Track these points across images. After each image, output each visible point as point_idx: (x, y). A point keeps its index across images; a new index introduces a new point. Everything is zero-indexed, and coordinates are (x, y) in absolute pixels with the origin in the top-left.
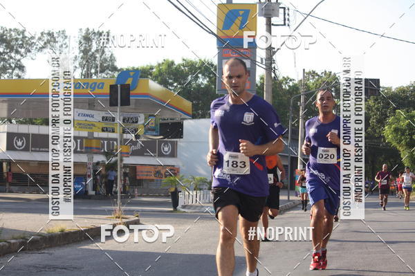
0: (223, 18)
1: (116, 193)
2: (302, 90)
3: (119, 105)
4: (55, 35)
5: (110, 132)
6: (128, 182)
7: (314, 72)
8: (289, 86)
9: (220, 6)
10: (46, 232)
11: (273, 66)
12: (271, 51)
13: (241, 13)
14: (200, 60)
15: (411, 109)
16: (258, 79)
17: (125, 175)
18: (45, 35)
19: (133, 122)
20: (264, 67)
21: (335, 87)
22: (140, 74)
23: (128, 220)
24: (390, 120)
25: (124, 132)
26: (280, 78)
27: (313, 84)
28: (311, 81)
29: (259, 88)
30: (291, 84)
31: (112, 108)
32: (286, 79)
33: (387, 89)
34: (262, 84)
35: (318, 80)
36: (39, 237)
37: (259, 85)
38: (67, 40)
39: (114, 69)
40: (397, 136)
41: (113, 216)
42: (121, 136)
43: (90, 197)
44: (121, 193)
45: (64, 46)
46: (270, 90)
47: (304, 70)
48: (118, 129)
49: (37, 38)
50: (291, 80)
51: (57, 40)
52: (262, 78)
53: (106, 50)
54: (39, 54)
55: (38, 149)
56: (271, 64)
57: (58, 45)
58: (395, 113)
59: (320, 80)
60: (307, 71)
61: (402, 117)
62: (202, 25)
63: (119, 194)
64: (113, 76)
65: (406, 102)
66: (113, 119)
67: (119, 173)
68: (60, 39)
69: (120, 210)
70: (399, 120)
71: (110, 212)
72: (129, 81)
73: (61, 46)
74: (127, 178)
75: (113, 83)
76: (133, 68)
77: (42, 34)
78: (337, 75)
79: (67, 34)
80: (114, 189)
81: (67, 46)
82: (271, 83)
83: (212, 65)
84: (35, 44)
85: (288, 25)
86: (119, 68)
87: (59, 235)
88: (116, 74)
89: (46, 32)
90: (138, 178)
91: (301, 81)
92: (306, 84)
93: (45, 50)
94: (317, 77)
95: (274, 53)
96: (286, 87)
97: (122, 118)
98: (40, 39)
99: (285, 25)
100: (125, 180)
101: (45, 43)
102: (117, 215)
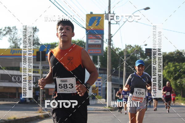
0: (89, 20)
1: (39, 101)
2: (125, 54)
3: (41, 60)
4: (11, 28)
5: (36, 73)
6: (45, 96)
7: (130, 46)
8: (119, 52)
9: (87, 15)
10: (7, 119)
11: (112, 42)
12: (110, 36)
13: (97, 18)
14: (78, 40)
15: (176, 62)
16: (104, 49)
17: (44, 93)
18: (7, 28)
19: (47, 69)
20: (108, 43)
21: (140, 52)
22: (50, 46)
23: (45, 114)
24: (166, 67)
25: (43, 73)
26: (115, 48)
27: (130, 51)
28: (129, 49)
29: (105, 53)
30: (120, 51)
31: (38, 62)
32: (117, 49)
33: (164, 53)
34: (107, 51)
35: (132, 49)
36: (4, 121)
37: (105, 51)
38: (17, 31)
39: (38, 44)
40: (169, 75)
41: (38, 112)
42: (42, 75)
43: (28, 103)
44: (42, 101)
45: (15, 33)
46: (110, 54)
47: (126, 45)
48: (40, 72)
49: (3, 29)
50: (120, 49)
51: (12, 30)
52: (106, 48)
53: (35, 35)
54: (4, 37)
55: (3, 81)
56: (111, 42)
57: (12, 33)
58: (168, 64)
59: (133, 49)
60: (127, 45)
61: (171, 66)
62: (79, 24)
63: (41, 102)
64: (38, 47)
65: (173, 59)
66: (38, 67)
67: (40, 92)
68: (13, 30)
69: (41, 109)
70: (169, 67)
71: (37, 110)
72: (45, 50)
73: (14, 34)
74: (45, 94)
75: (38, 51)
76: (47, 44)
77: (5, 28)
78: (141, 47)
79: (17, 28)
80: (38, 99)
81: (17, 34)
82: (111, 51)
83: (84, 42)
84: (2, 32)
85: (119, 24)
86: (41, 43)
87: (13, 120)
88: (39, 47)
89: (7, 27)
90: (49, 94)
91: (124, 50)
92: (127, 51)
93: (7, 35)
94: (132, 48)
95: (112, 37)
96: (117, 52)
97: (42, 67)
98: (4, 30)
99: (117, 23)
100: (43, 95)
101: (7, 32)
102: (40, 111)
